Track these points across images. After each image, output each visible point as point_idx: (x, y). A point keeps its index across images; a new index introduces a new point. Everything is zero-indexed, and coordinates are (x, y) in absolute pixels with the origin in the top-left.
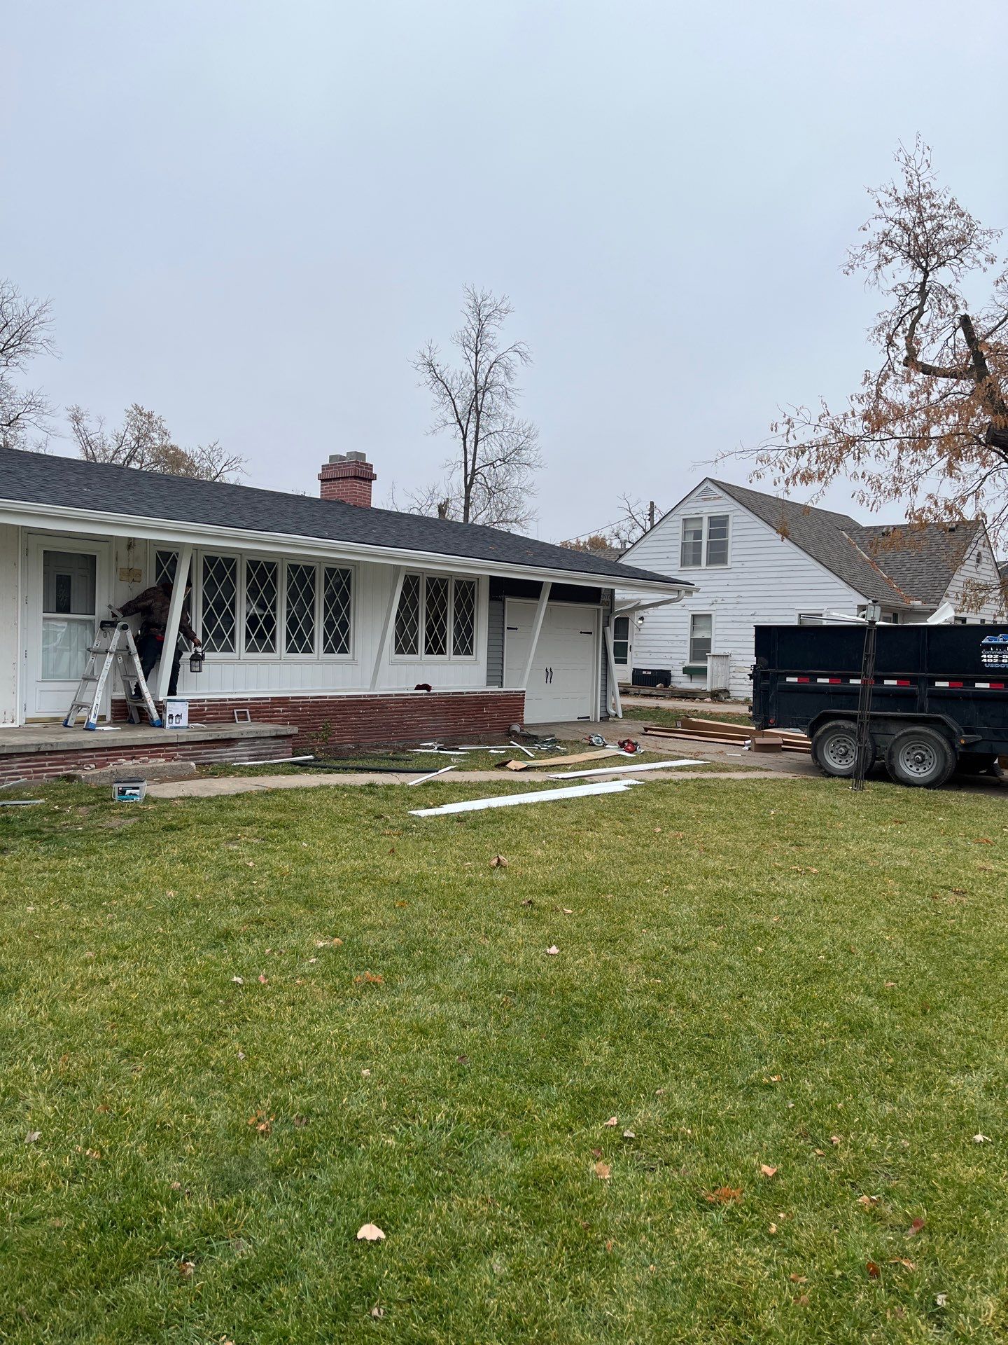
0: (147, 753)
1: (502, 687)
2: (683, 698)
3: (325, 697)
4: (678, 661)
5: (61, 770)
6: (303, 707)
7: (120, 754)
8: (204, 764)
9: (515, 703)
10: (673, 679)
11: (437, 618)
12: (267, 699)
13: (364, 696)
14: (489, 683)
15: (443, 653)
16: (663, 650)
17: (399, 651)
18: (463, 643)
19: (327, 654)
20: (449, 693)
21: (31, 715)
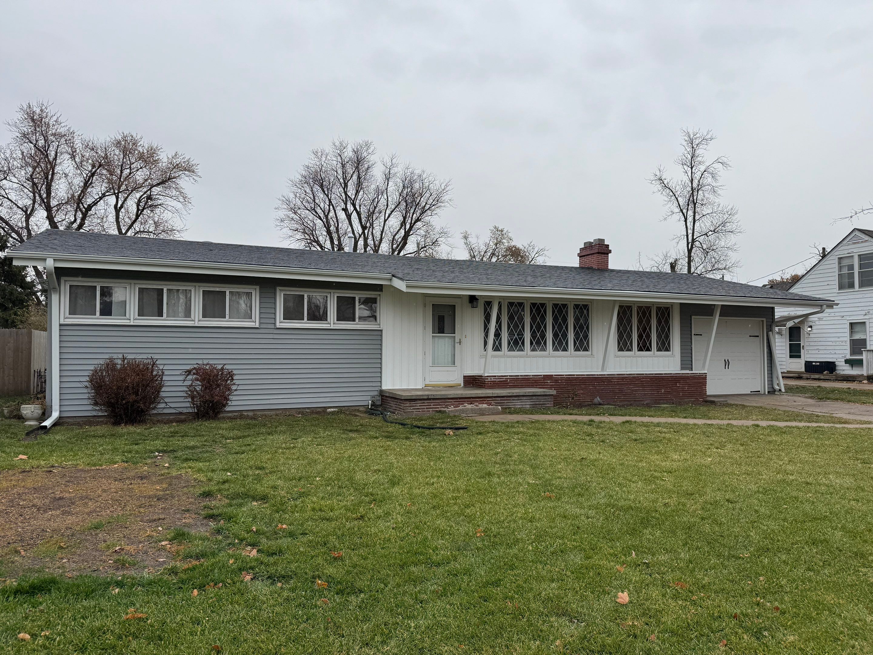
0: (478, 401)
1: (692, 370)
2: (845, 380)
3: (574, 375)
4: (841, 356)
5: (438, 408)
6: (561, 380)
7: (465, 401)
8: (506, 408)
9: (701, 380)
10: (837, 368)
11: (644, 330)
12: (541, 375)
13: (597, 375)
14: (682, 369)
15: (650, 351)
16: (828, 348)
17: (620, 349)
18: (663, 344)
19: (576, 352)
20: (653, 374)
21: (427, 382)
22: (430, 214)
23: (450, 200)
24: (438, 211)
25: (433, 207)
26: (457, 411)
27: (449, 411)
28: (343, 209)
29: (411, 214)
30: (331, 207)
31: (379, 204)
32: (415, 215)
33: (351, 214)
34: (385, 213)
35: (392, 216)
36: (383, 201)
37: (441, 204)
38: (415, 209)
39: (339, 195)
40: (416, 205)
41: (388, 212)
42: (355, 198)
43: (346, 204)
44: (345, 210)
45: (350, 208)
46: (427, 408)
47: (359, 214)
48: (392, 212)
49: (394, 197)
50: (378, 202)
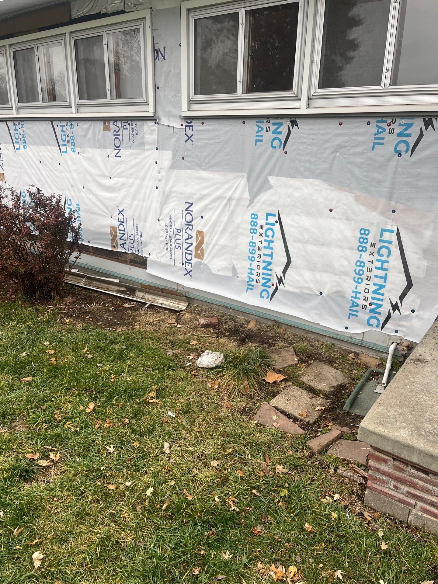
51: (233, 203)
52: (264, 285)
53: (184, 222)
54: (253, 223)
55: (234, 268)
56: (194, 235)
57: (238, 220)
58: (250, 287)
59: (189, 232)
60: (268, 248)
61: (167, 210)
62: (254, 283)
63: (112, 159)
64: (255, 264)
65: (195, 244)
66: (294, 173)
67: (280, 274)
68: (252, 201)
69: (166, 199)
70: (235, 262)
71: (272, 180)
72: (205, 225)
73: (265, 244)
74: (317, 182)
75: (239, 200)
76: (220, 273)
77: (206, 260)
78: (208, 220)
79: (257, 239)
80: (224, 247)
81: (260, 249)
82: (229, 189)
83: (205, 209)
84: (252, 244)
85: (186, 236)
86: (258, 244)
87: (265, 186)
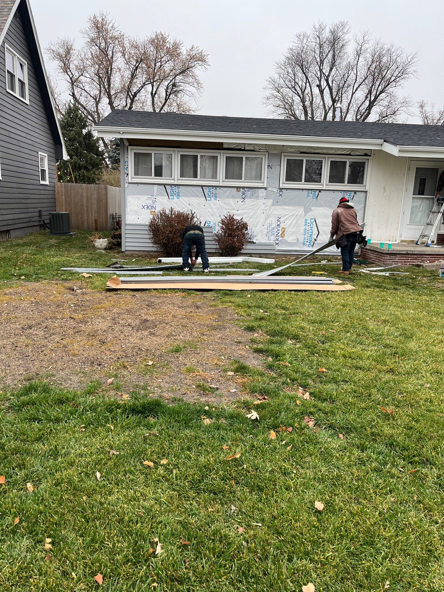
21: (403, 239)
22: (394, 85)
23: (415, 71)
24: (402, 82)
25: (398, 79)
26: (433, 266)
27: (426, 266)
28: (318, 86)
29: (377, 87)
30: (308, 84)
31: (348, 79)
32: (380, 87)
33: (324, 89)
34: (353, 87)
35: (359, 89)
36: (352, 76)
37: (405, 75)
38: (381, 81)
39: (315, 73)
40: (383, 78)
41: (356, 86)
42: (328, 75)
43: (320, 81)
44: (319, 86)
45: (323, 83)
46: (404, 262)
47: (331, 89)
48: (360, 85)
49: (362, 71)
50: (348, 77)
51: (298, 216)
52: (309, 243)
53: (276, 225)
54: (306, 222)
55: (298, 239)
56: (280, 229)
57: (300, 222)
58: (304, 244)
59: (278, 228)
60: (311, 230)
61: (268, 221)
62: (306, 243)
63: (240, 203)
64: (306, 236)
65: (281, 232)
66: (320, 206)
67: (315, 238)
68: (305, 215)
69: (268, 217)
70: (298, 236)
71: (312, 208)
72: (285, 225)
73: (310, 229)
74: (327, 208)
75: (301, 215)
76: (292, 242)
77: (285, 238)
78: (287, 223)
79: (307, 228)
80: (293, 232)
81: (308, 230)
82: (297, 211)
83: (286, 219)
84: (305, 229)
85: (277, 230)
86: (308, 229)
87: (310, 210)
